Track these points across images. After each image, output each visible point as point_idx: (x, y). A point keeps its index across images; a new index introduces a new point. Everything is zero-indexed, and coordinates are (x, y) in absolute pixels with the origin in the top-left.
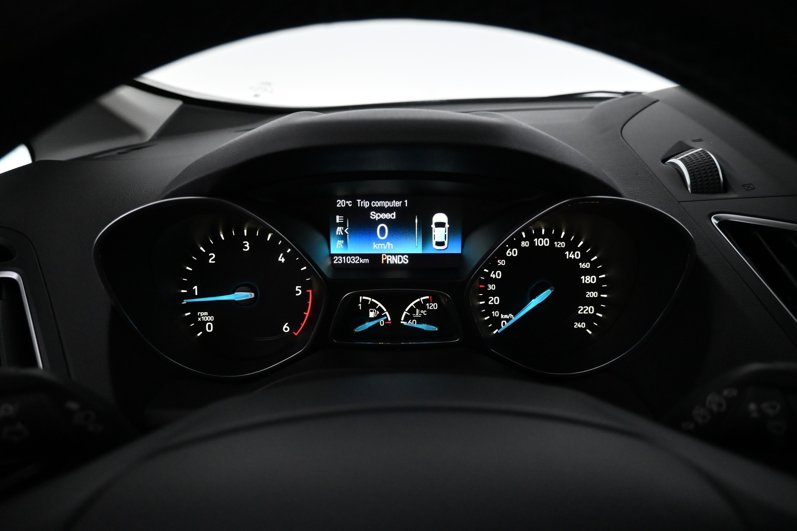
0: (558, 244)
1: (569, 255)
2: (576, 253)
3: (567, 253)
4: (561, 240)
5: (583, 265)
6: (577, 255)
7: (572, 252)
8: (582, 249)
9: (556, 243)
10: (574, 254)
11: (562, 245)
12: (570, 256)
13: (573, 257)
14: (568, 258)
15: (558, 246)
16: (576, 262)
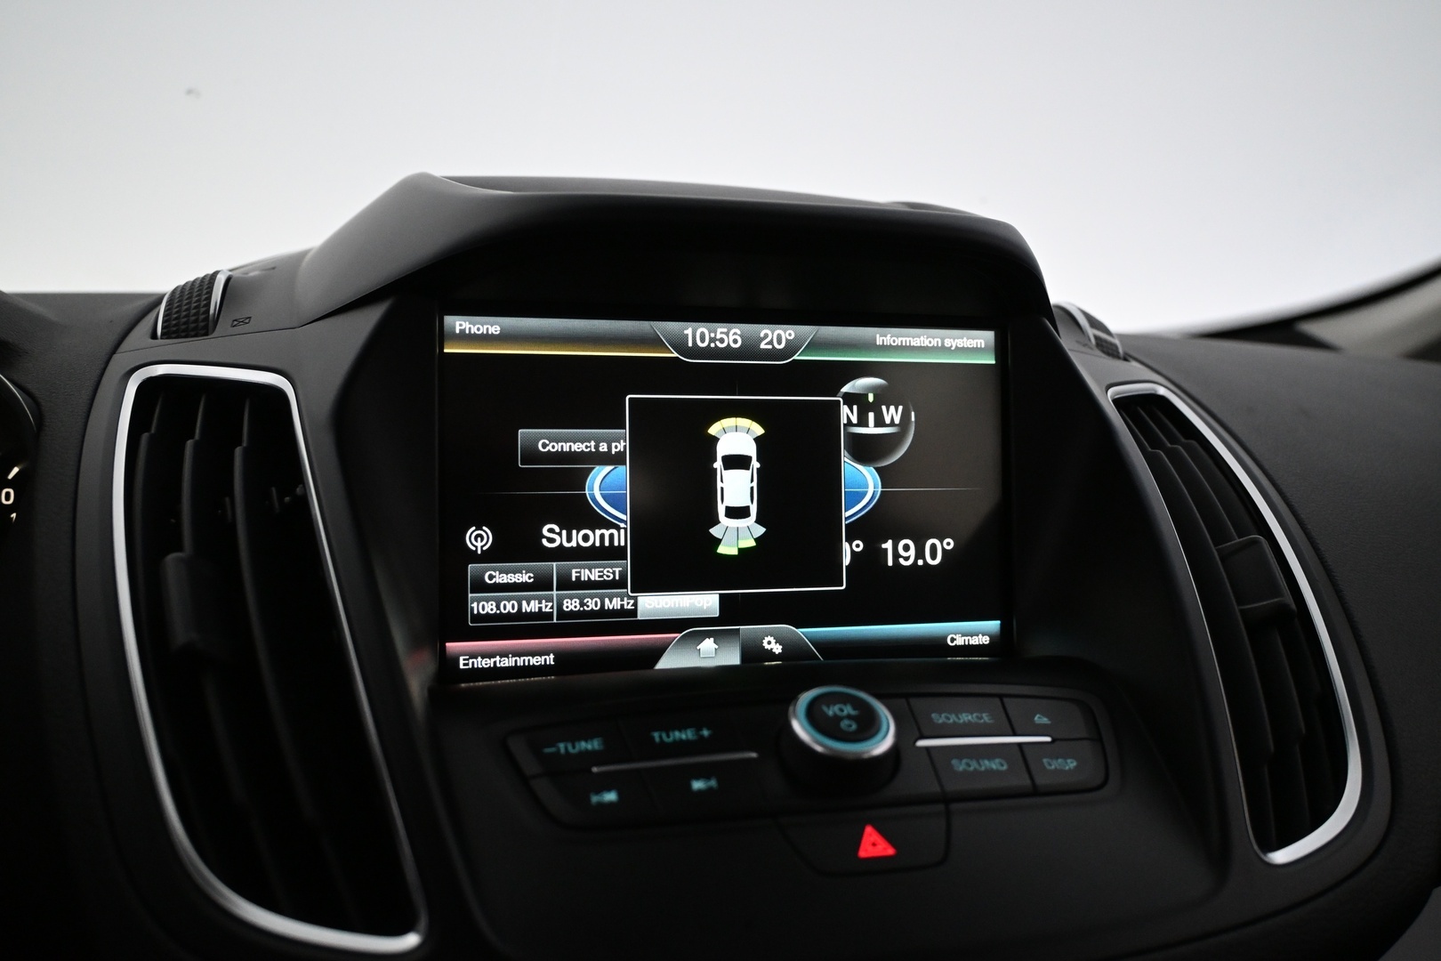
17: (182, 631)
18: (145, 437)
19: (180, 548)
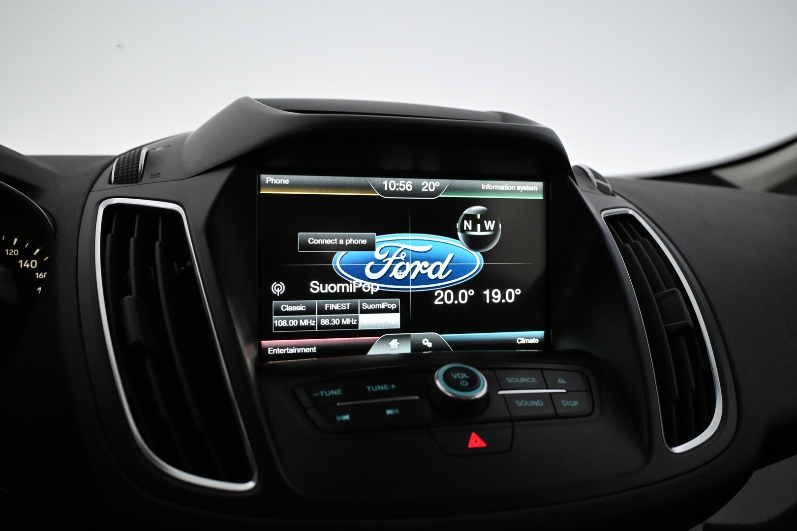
0: (9, 252)
1: (23, 264)
2: (32, 261)
3: (21, 261)
4: (14, 248)
5: (41, 275)
6: (33, 264)
7: (27, 261)
8: (39, 257)
9: (7, 250)
10: (29, 262)
11: (15, 252)
12: (25, 265)
13: (28, 266)
14: (21, 267)
15: (10, 254)
16: (31, 271)
17: (134, 334)
18: (109, 236)
19: (130, 293)
